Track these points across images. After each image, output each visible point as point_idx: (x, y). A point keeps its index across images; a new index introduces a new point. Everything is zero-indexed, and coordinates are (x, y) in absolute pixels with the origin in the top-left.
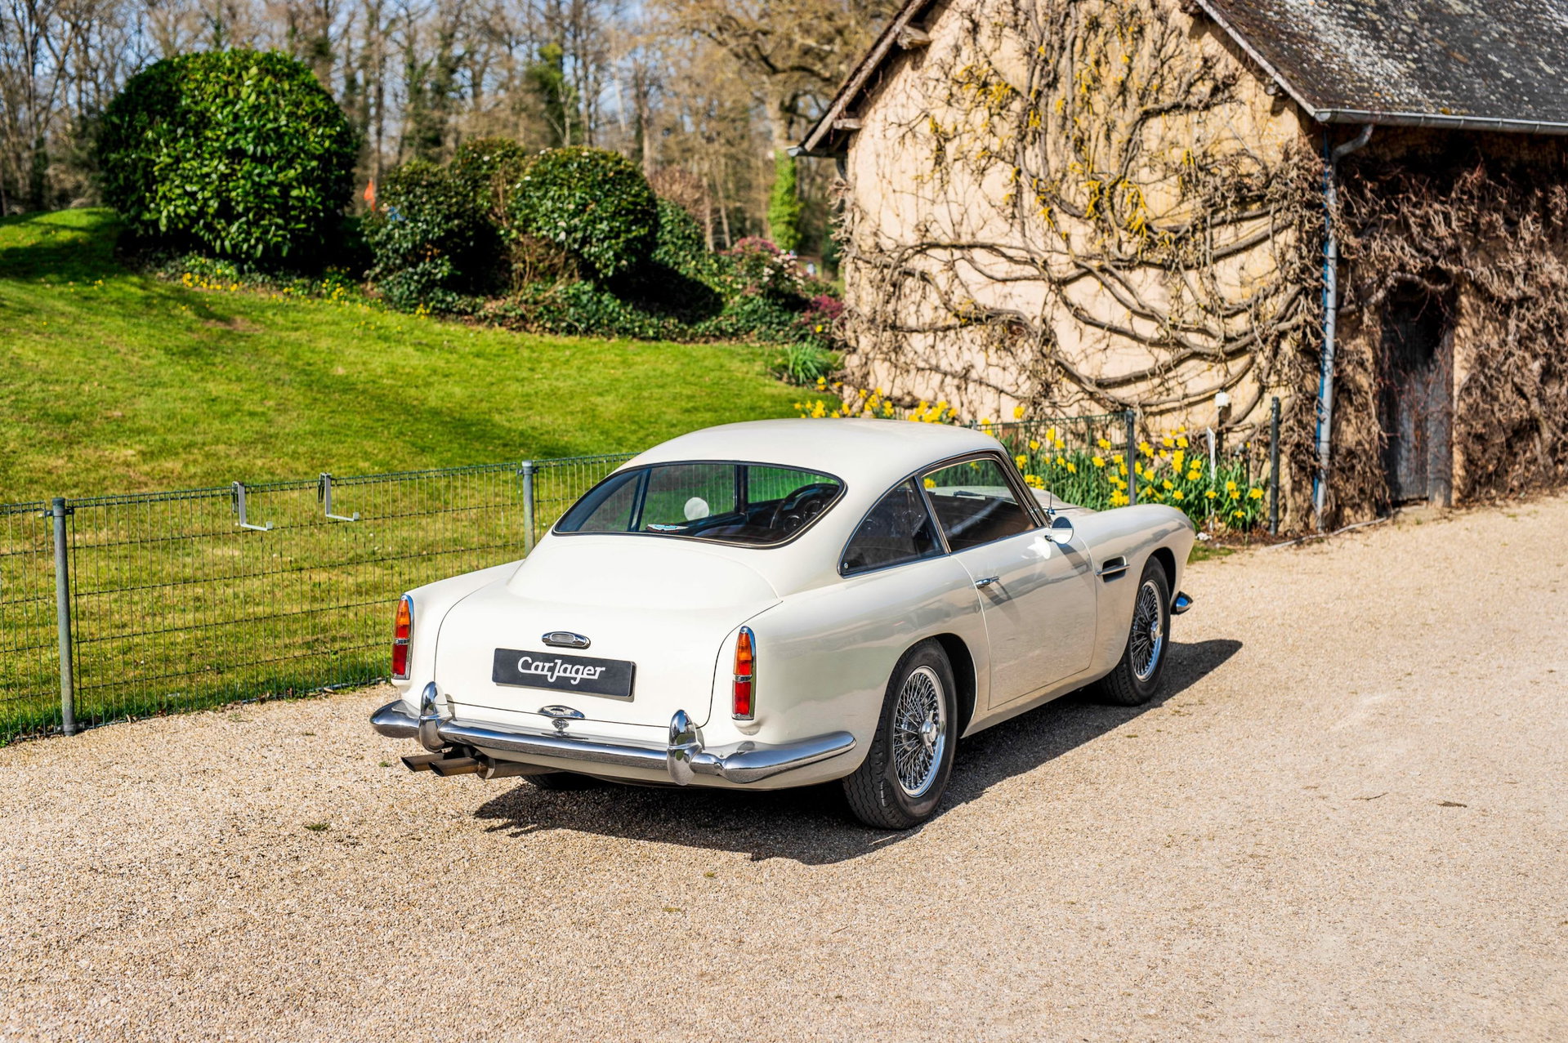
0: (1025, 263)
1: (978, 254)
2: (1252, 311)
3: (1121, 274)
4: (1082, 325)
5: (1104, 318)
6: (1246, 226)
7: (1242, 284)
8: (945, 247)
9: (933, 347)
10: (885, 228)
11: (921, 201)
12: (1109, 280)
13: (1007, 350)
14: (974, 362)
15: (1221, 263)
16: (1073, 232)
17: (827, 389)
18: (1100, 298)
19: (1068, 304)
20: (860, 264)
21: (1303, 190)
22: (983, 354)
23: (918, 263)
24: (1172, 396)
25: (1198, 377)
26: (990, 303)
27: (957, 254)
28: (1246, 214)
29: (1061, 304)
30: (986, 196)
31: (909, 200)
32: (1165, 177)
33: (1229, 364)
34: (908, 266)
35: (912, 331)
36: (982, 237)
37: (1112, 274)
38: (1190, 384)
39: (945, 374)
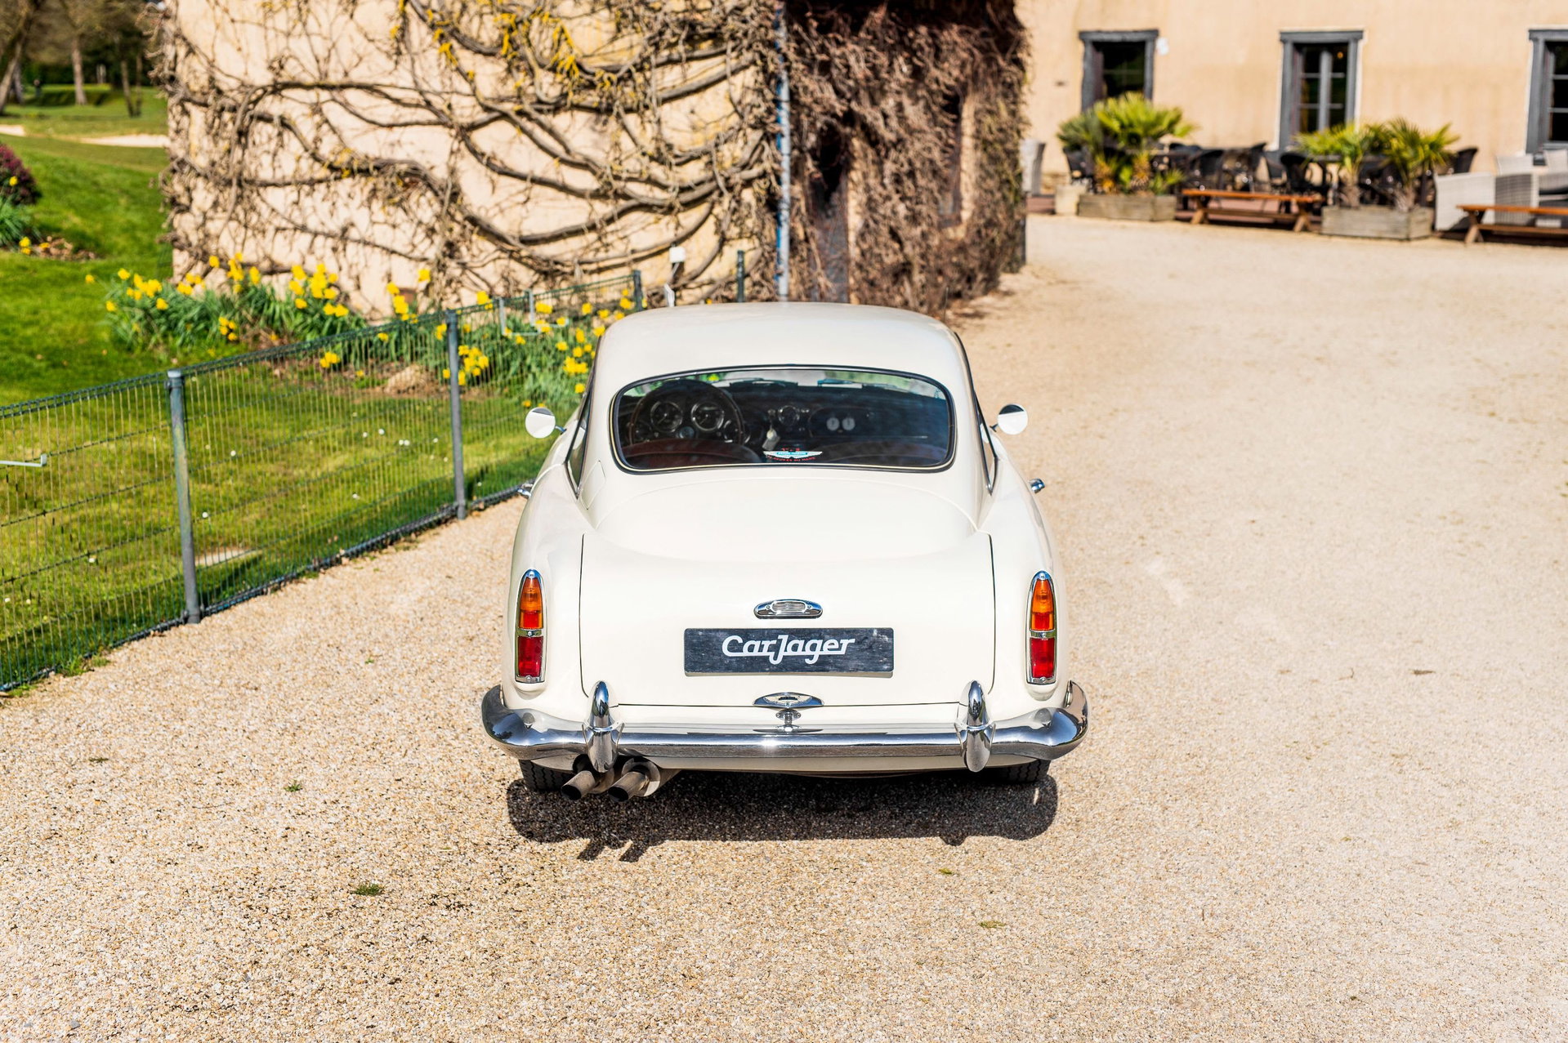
0: (418, 106)
1: (352, 95)
2: (705, 159)
3: (543, 118)
4: (495, 176)
5: (523, 169)
6: (696, 66)
7: (694, 128)
8: (308, 87)
9: (297, 203)
10: (221, 62)
11: (271, 34)
12: (529, 125)
13: (399, 204)
14: (355, 220)
15: (667, 106)
16: (479, 71)
17: (33, 253)
18: (516, 146)
19: (473, 151)
20: (189, 106)
21: (766, 28)
22: (365, 210)
23: (272, 106)
24: (612, 253)
25: (643, 231)
26: (374, 152)
27: (325, 95)
28: (697, 53)
29: (466, 152)
30: (360, 29)
31: (252, 34)
32: (593, 11)
33: (681, 216)
34: (260, 108)
35: (266, 185)
36: (356, 76)
37: (530, 119)
38: (633, 238)
39: (316, 234)
